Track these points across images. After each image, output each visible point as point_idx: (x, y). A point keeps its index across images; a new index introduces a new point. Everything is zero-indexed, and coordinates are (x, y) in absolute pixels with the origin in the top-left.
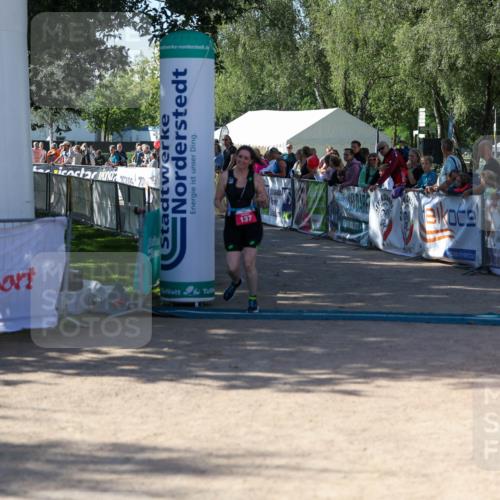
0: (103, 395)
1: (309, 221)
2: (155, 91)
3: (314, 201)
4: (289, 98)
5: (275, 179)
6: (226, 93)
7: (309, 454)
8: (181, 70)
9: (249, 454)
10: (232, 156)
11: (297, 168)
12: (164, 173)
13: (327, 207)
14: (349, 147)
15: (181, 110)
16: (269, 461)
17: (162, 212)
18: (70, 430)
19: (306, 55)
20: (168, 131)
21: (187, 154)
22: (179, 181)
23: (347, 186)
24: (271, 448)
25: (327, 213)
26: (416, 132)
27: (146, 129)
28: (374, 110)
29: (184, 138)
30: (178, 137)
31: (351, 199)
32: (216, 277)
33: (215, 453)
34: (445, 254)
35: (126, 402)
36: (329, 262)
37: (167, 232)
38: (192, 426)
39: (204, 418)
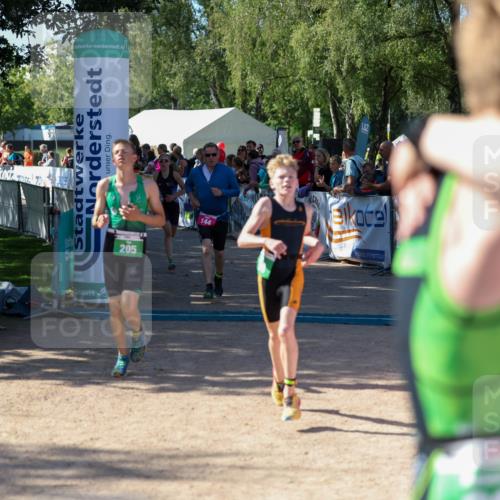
12: (77, 174)
13: (231, 207)
15: (95, 110)
17: (76, 213)
20: (82, 131)
21: (102, 154)
22: (92, 182)
26: (310, 132)
27: (38, 128)
28: (266, 110)
29: (99, 138)
30: (93, 137)
34: (353, 254)
35: (56, 406)
37: (81, 232)
38: (127, 431)
39: (138, 422)
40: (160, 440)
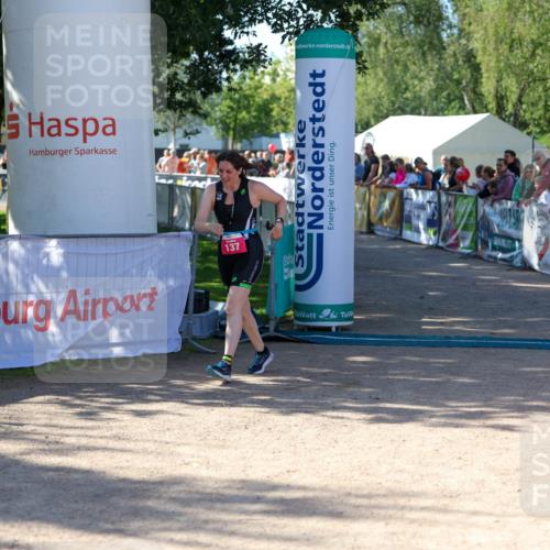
0: (231, 427)
1: (457, 238)
2: (287, 94)
3: (463, 216)
4: (435, 103)
5: (420, 192)
6: (366, 97)
7: (459, 495)
8: (319, 71)
9: (392, 494)
10: (373, 166)
11: (444, 180)
12: (299, 184)
13: (477, 224)
14: (502, 157)
15: (319, 115)
16: (413, 502)
17: (296, 228)
18: (195, 465)
19: (455, 54)
20: (304, 138)
21: (326, 164)
22: (315, 194)
23: (499, 200)
24: (415, 488)
25: (477, 229)
27: (277, 136)
29: (322, 146)
30: (315, 145)
31: (504, 214)
32: (355, 299)
33: (353, 492)
35: (256, 435)
36: (479, 283)
37: (302, 249)
38: (329, 463)
39: (341, 454)
40: (363, 474)
